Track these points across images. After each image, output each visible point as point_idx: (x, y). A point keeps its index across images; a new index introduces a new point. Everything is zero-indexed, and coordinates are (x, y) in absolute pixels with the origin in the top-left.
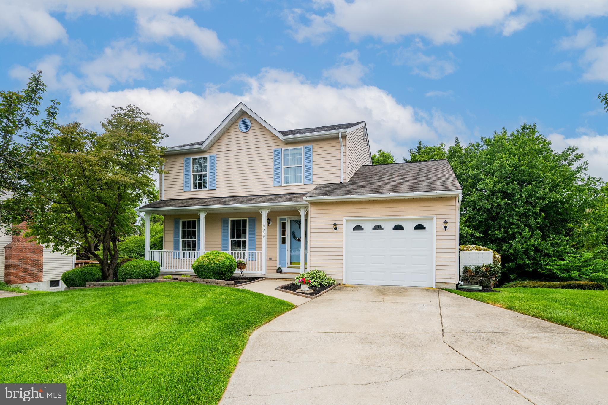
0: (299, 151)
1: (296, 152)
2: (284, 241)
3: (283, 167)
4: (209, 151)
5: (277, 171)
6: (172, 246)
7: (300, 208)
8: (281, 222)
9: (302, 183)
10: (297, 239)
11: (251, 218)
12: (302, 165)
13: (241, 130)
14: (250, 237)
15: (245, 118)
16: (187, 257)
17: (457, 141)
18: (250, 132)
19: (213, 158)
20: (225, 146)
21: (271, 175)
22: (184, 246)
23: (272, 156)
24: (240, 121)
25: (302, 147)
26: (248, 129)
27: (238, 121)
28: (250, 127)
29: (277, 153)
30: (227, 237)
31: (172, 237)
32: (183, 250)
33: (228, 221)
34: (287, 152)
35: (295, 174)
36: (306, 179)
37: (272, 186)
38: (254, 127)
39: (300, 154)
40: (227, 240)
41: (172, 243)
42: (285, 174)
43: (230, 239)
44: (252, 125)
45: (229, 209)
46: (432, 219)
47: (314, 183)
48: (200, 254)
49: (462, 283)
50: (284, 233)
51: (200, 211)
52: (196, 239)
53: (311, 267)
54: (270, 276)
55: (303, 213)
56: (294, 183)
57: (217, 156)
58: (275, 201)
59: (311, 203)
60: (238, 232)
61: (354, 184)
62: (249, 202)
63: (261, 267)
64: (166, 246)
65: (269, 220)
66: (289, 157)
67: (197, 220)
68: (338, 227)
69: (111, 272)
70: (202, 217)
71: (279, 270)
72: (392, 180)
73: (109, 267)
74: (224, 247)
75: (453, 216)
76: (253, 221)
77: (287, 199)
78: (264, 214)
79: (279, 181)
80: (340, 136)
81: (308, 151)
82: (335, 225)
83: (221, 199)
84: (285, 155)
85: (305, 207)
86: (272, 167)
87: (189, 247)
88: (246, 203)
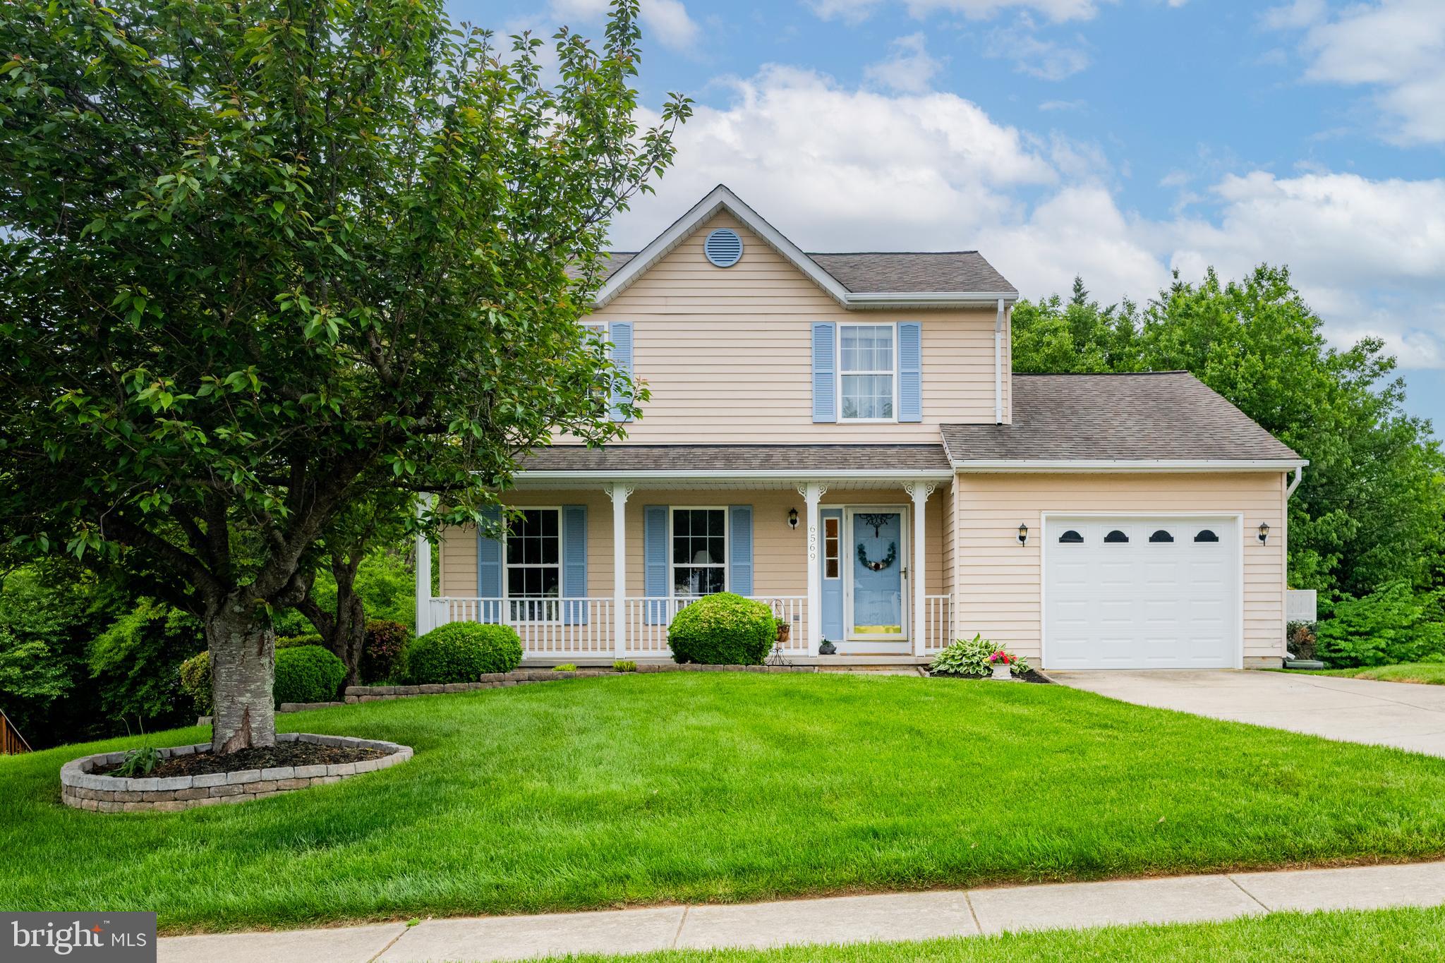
0: (884, 334)
1: (876, 335)
2: (832, 570)
3: (840, 372)
4: (609, 310)
5: (822, 379)
6: (474, 586)
7: (913, 483)
8: (825, 519)
9: (894, 419)
10: (873, 564)
11: (738, 508)
12: (894, 372)
13: (712, 260)
14: (735, 557)
15: (723, 227)
16: (522, 618)
17: (1079, 290)
18: (739, 267)
19: (621, 330)
20: (662, 301)
21: (805, 391)
22: (516, 586)
23: (805, 340)
24: (711, 233)
25: (894, 324)
26: (735, 261)
27: (703, 233)
28: (740, 254)
29: (822, 333)
30: (664, 559)
31: (473, 560)
32: (510, 596)
33: (663, 514)
34: (850, 334)
35: (871, 392)
36: (904, 408)
37: (809, 421)
38: (751, 254)
39: (886, 342)
40: (665, 568)
41: (473, 577)
42: (844, 393)
43: (672, 566)
44: (748, 250)
45: (706, 481)
46: (1234, 519)
47: (926, 420)
48: (612, 606)
49: (1292, 656)
50: (832, 549)
51: (612, 483)
52: (560, 565)
53: (963, 632)
54: (828, 659)
55: (920, 498)
56: (870, 416)
57: (637, 326)
58: (844, 463)
59: (960, 475)
60: (699, 546)
61: (1036, 431)
62: (767, 463)
63: (805, 639)
64: (449, 586)
65: (794, 514)
66: (858, 348)
67: (560, 509)
68: (1028, 535)
69: (356, 661)
70: (619, 500)
71: (826, 648)
72: (1115, 423)
73: (350, 646)
74: (653, 587)
75: (1277, 514)
76: (744, 515)
77: (875, 460)
78: (812, 499)
79: (831, 410)
80: (1001, 308)
81: (910, 336)
82: (1023, 528)
83: (673, 452)
84: (846, 341)
85: (927, 482)
86: (808, 369)
87: (534, 588)
88: (761, 467)
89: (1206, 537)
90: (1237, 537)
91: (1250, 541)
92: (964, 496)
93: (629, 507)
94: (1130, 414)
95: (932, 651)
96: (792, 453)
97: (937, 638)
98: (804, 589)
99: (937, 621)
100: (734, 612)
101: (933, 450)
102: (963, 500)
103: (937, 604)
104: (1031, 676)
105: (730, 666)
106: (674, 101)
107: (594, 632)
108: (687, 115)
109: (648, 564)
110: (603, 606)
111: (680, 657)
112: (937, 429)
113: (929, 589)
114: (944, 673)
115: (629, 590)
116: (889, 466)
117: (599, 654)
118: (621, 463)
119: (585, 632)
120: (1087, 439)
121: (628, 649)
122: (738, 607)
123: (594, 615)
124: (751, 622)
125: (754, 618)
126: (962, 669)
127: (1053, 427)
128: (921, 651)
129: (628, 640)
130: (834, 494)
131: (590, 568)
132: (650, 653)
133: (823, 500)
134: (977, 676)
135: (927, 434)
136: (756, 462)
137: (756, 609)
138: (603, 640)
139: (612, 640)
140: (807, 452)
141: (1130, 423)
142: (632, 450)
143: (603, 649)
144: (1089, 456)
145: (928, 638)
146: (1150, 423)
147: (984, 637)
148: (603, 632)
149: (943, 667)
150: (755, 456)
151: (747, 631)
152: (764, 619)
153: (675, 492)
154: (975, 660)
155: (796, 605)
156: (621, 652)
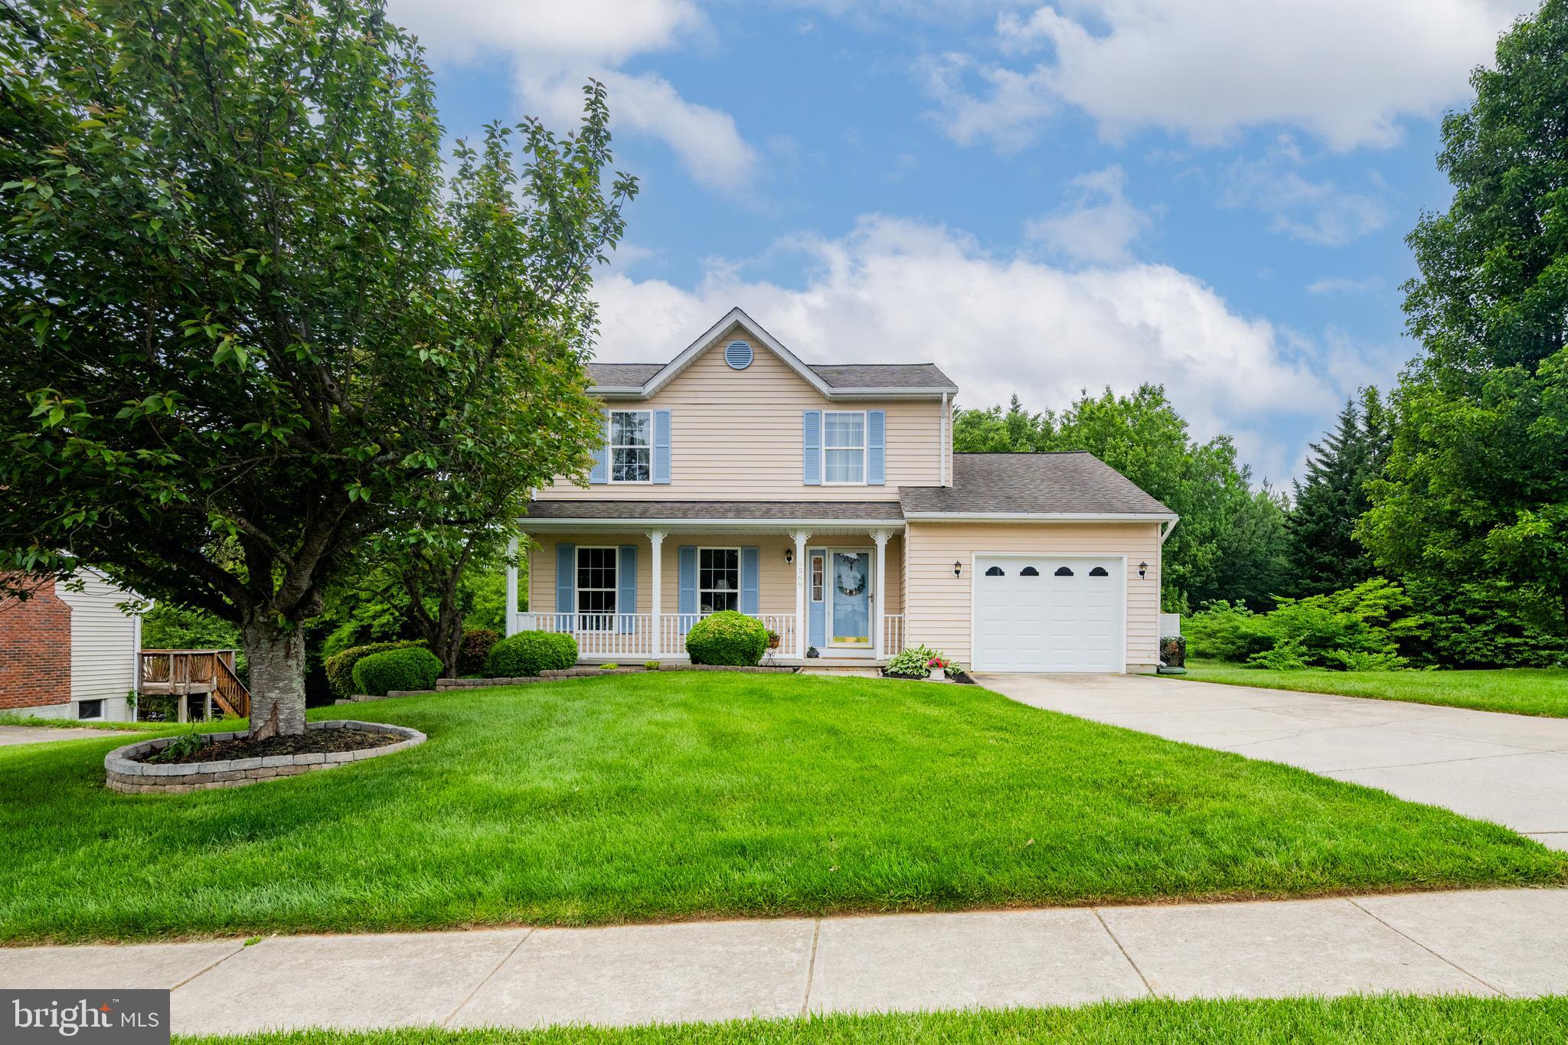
0: (857, 420)
1: (851, 420)
2: (818, 596)
3: (824, 448)
4: (653, 401)
5: (811, 454)
6: (554, 604)
7: (876, 530)
8: (810, 557)
9: (866, 483)
10: (848, 591)
11: (748, 548)
12: (865, 448)
13: (731, 365)
14: (745, 585)
15: (739, 340)
18: (750, 369)
19: (663, 418)
20: (691, 394)
21: (798, 462)
22: (584, 605)
23: (799, 423)
24: (729, 343)
25: (865, 412)
26: (747, 365)
27: (723, 344)
28: (751, 360)
29: (812, 418)
30: (693, 585)
31: (553, 585)
32: (580, 612)
33: (694, 551)
34: (832, 419)
35: (847, 462)
36: (872, 475)
37: (800, 484)
38: (760, 361)
39: (860, 425)
40: (693, 593)
41: (553, 598)
42: (827, 463)
43: (699, 591)
44: (757, 356)
45: (722, 527)
46: (1121, 559)
47: (888, 484)
48: (650, 620)
49: (1164, 664)
50: (818, 579)
51: (652, 528)
52: (617, 590)
53: (911, 643)
54: (813, 662)
55: (881, 542)
56: (847, 480)
57: (674, 413)
58: (824, 515)
59: (911, 524)
60: (719, 576)
61: (971, 492)
62: (767, 514)
63: (794, 646)
64: (535, 604)
65: (789, 553)
66: (838, 430)
67: (617, 548)
68: (961, 569)
69: (453, 660)
70: (657, 541)
71: (812, 653)
72: (1031, 487)
73: (449, 648)
74: (685, 607)
75: (1153, 555)
76: (752, 553)
77: (847, 513)
78: (800, 541)
79: (817, 476)
80: (945, 399)
81: (877, 422)
82: (958, 564)
83: (698, 506)
84: (829, 425)
85: (887, 530)
86: (800, 445)
87: (597, 606)
88: (762, 517)
89: (1099, 572)
90: (1121, 573)
91: (1132, 576)
92: (913, 540)
93: (663, 544)
94: (1042, 480)
95: (889, 656)
96: (787, 507)
97: (893, 647)
98: (794, 609)
99: (893, 634)
100: (733, 626)
101: (893, 505)
102: (913, 542)
103: (893, 621)
104: (961, 677)
105: (729, 667)
106: (622, 180)
107: (637, 639)
108: (634, 192)
109: (681, 589)
110: (644, 620)
111: (695, 660)
112: (896, 490)
113: (887, 610)
114: (895, 675)
115: (664, 608)
116: (858, 517)
117: (640, 655)
118: (658, 514)
119: (630, 639)
120: (1009, 498)
121: (662, 652)
122: (737, 622)
123: (637, 626)
124: (746, 633)
125: (749, 630)
126: (909, 671)
127: (983, 489)
128: (881, 656)
129: (662, 645)
130: (816, 539)
131: (639, 592)
132: (672, 655)
133: (809, 543)
134: (920, 677)
135: (889, 494)
136: (758, 514)
137: (750, 624)
138: (644, 645)
139: (650, 645)
140: (798, 506)
141: (1042, 487)
142: (669, 505)
143: (644, 651)
144: (1009, 510)
145: (886, 647)
146: (1057, 486)
147: (927, 647)
148: (644, 639)
149: (894, 670)
150: (760, 509)
151: (743, 640)
152: (756, 631)
153: (702, 536)
154: (918, 664)
155: (788, 621)
156: (657, 654)
